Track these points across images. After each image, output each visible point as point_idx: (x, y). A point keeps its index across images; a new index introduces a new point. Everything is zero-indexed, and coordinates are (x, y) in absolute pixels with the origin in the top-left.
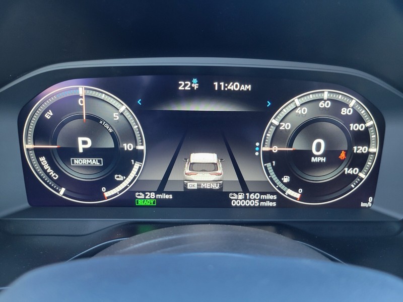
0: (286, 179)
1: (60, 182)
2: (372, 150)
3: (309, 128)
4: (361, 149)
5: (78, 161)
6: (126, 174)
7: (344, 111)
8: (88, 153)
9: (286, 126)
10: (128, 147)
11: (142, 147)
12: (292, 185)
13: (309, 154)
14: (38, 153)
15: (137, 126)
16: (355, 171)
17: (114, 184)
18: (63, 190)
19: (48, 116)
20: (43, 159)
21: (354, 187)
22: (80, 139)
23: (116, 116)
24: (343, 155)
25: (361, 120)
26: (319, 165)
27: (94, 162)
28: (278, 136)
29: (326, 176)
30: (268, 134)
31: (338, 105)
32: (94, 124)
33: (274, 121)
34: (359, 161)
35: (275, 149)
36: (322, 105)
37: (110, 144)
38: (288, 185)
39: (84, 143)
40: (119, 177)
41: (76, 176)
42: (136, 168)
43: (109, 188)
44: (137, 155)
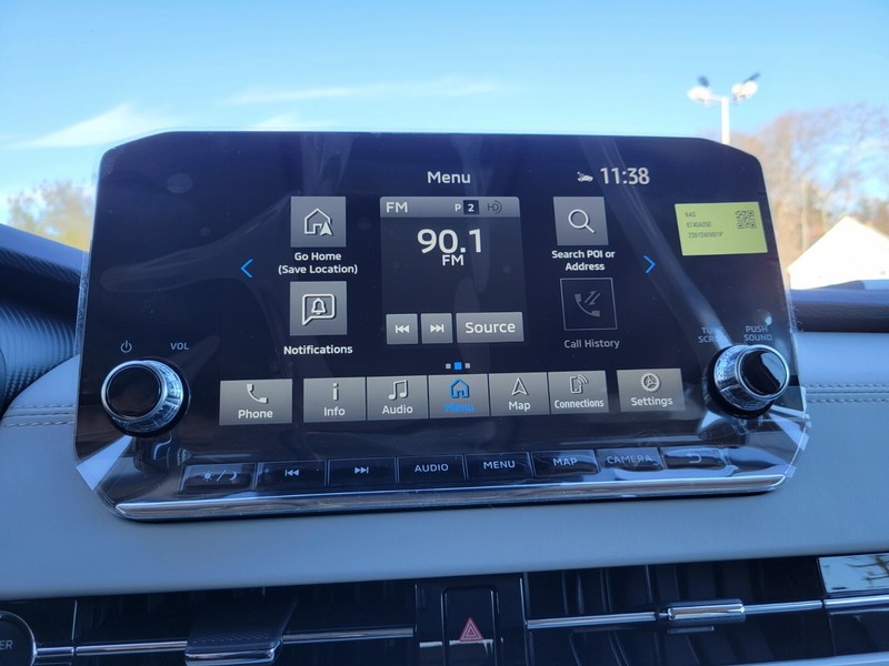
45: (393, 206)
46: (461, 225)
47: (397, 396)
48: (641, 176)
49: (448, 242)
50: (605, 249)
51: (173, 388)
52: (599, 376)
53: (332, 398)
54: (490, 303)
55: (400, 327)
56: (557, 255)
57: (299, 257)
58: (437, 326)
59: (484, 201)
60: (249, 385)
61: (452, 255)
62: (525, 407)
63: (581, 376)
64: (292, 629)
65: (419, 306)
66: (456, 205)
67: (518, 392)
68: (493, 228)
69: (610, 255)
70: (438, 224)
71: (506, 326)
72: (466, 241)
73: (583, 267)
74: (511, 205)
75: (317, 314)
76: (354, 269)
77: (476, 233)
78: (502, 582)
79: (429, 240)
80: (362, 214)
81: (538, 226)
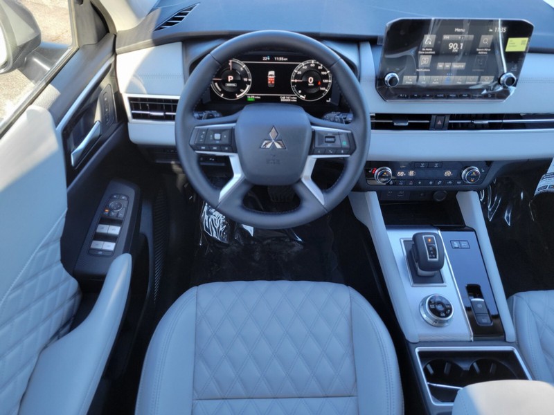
0: (300, 92)
1: (221, 93)
2: (330, 81)
3: (307, 73)
4: (325, 81)
5: (228, 85)
6: (244, 89)
7: (319, 68)
8: (232, 82)
9: (300, 73)
10: (245, 80)
11: (250, 80)
12: (302, 94)
13: (308, 83)
14: (215, 81)
15: (248, 72)
16: (323, 89)
17: (240, 93)
18: (222, 95)
20: (216, 84)
21: (324, 95)
22: (229, 77)
23: (242, 69)
24: (319, 83)
25: (325, 71)
26: (311, 87)
27: (234, 85)
28: (297, 76)
29: (314, 91)
30: (293, 76)
31: (317, 65)
32: (234, 73)
33: (295, 71)
34: (325, 85)
35: (296, 81)
36: (311, 65)
37: (239, 79)
38: (301, 94)
39: (230, 78)
40: (242, 90)
41: (227, 90)
42: (248, 87)
43: (238, 94)
44: (248, 83)
45: (446, 37)
46: (459, 42)
47: (436, 80)
48: (504, 29)
49: (455, 46)
50: (488, 48)
51: (398, 78)
52: (477, 77)
53: (424, 80)
54: (460, 61)
55: (440, 66)
56: (478, 50)
57: (423, 49)
58: (448, 66)
59: (466, 36)
60: (409, 77)
61: (455, 50)
62: (460, 83)
63: (473, 77)
64: (410, 120)
65: (445, 61)
66: (459, 37)
67: (460, 80)
68: (466, 43)
69: (489, 50)
70: (454, 42)
71: (462, 66)
72: (459, 46)
73: (482, 53)
74: (472, 37)
75: (424, 62)
76: (434, 53)
77: (462, 44)
78: (446, 115)
79: (451, 46)
80: (439, 38)
81: (476, 41)
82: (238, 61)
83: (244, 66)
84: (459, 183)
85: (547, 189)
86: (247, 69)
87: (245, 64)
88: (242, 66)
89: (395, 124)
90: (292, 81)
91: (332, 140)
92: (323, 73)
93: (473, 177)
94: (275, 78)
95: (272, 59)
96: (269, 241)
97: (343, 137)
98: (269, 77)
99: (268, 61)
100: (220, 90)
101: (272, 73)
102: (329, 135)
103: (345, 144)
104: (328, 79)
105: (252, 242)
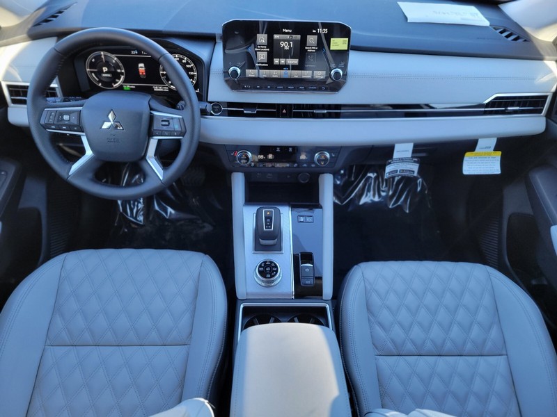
1: (99, 82)
4: (192, 73)
5: (104, 75)
6: (119, 79)
7: (183, 61)
8: (106, 73)
10: (119, 71)
11: (123, 71)
14: (91, 72)
15: (121, 64)
17: (116, 82)
18: (100, 84)
19: (93, 60)
20: (93, 74)
22: (104, 68)
23: (114, 61)
25: (189, 64)
27: (109, 75)
30: (161, 68)
31: (181, 59)
32: (107, 64)
34: (192, 77)
35: (164, 73)
37: (113, 70)
39: (105, 69)
40: (117, 80)
41: (104, 80)
42: (122, 77)
43: (115, 84)
44: (122, 74)
45: (276, 36)
46: (288, 41)
47: (275, 74)
48: (326, 31)
49: (286, 44)
50: (316, 47)
51: (239, 71)
52: (311, 72)
53: (264, 73)
54: (293, 57)
55: (276, 61)
56: (306, 48)
57: (259, 47)
58: (283, 61)
59: (294, 36)
60: (250, 70)
61: (287, 48)
62: (297, 77)
63: (307, 72)
64: (258, 108)
65: (279, 57)
66: (288, 36)
67: (296, 74)
68: (295, 42)
70: (284, 41)
71: (295, 62)
72: (289, 44)
73: (311, 51)
74: (299, 37)
75: (262, 58)
76: (268, 50)
77: (291, 43)
78: (291, 105)
79: (282, 44)
80: (270, 39)
81: (303, 41)
82: (109, 55)
83: (116, 59)
84: (313, 165)
85: (398, 173)
86: (118, 61)
87: (117, 57)
88: (114, 59)
89: (245, 112)
90: (161, 72)
91: (167, 123)
92: (187, 66)
93: (323, 160)
94: (145, 70)
95: (140, 53)
96: (182, 222)
97: (175, 121)
98: (140, 69)
99: (136, 54)
100: (97, 80)
101: (141, 65)
102: (165, 119)
103: (177, 127)
104: (193, 71)
105: (166, 223)
